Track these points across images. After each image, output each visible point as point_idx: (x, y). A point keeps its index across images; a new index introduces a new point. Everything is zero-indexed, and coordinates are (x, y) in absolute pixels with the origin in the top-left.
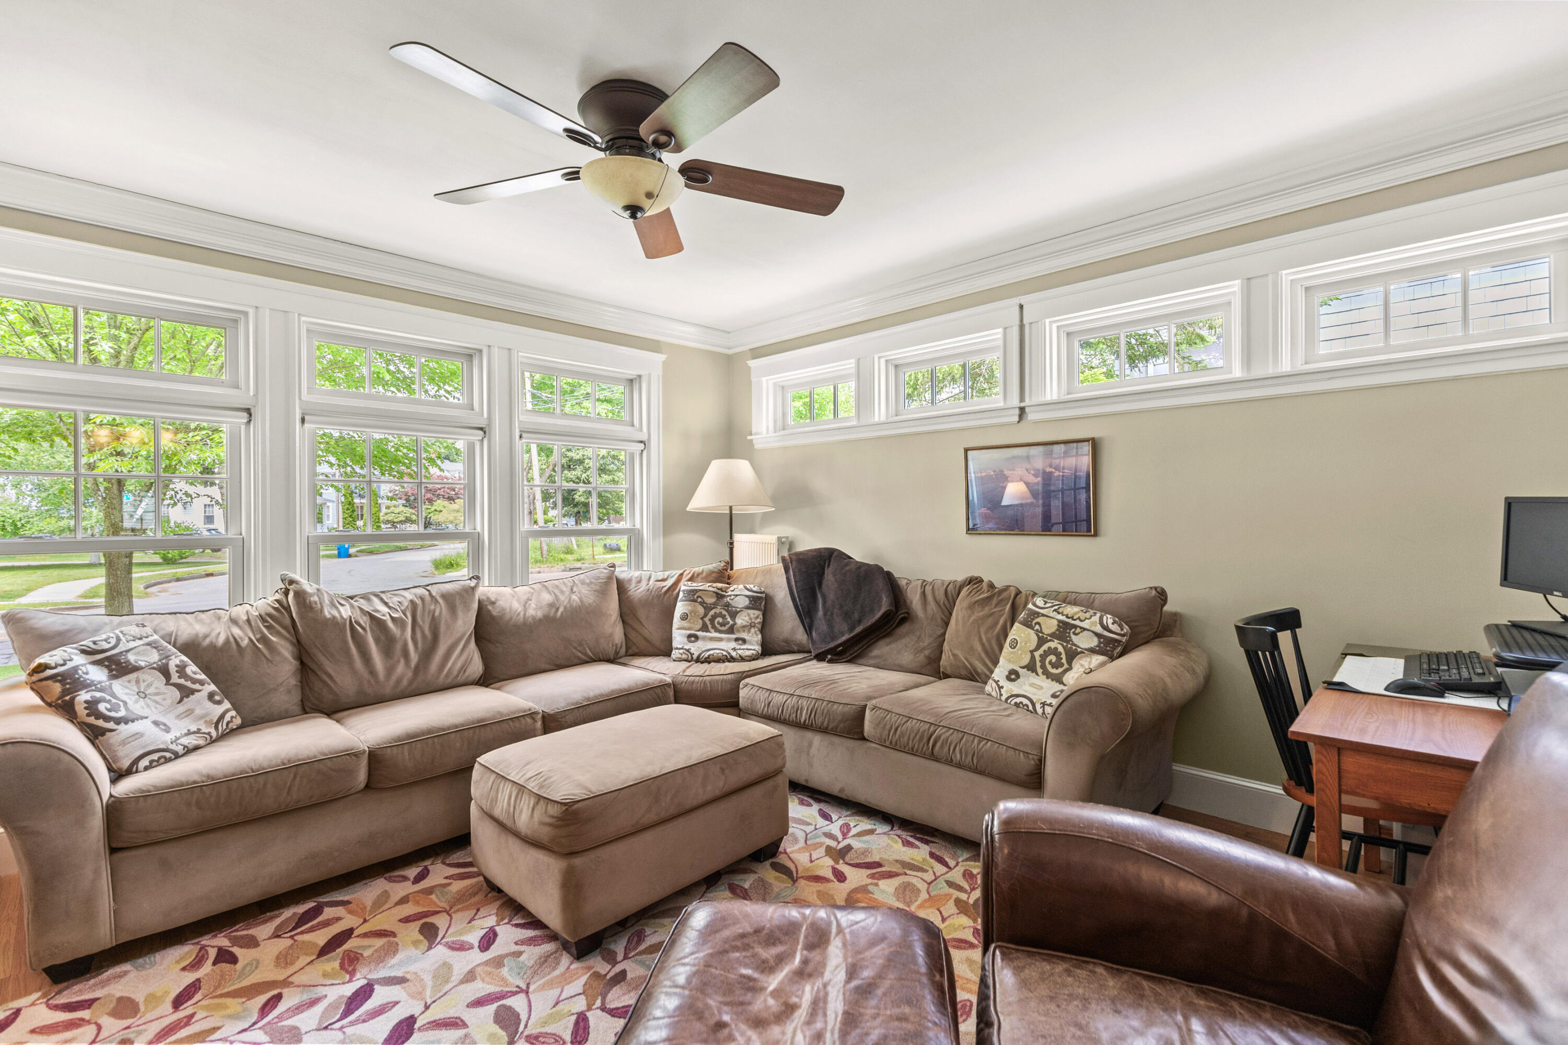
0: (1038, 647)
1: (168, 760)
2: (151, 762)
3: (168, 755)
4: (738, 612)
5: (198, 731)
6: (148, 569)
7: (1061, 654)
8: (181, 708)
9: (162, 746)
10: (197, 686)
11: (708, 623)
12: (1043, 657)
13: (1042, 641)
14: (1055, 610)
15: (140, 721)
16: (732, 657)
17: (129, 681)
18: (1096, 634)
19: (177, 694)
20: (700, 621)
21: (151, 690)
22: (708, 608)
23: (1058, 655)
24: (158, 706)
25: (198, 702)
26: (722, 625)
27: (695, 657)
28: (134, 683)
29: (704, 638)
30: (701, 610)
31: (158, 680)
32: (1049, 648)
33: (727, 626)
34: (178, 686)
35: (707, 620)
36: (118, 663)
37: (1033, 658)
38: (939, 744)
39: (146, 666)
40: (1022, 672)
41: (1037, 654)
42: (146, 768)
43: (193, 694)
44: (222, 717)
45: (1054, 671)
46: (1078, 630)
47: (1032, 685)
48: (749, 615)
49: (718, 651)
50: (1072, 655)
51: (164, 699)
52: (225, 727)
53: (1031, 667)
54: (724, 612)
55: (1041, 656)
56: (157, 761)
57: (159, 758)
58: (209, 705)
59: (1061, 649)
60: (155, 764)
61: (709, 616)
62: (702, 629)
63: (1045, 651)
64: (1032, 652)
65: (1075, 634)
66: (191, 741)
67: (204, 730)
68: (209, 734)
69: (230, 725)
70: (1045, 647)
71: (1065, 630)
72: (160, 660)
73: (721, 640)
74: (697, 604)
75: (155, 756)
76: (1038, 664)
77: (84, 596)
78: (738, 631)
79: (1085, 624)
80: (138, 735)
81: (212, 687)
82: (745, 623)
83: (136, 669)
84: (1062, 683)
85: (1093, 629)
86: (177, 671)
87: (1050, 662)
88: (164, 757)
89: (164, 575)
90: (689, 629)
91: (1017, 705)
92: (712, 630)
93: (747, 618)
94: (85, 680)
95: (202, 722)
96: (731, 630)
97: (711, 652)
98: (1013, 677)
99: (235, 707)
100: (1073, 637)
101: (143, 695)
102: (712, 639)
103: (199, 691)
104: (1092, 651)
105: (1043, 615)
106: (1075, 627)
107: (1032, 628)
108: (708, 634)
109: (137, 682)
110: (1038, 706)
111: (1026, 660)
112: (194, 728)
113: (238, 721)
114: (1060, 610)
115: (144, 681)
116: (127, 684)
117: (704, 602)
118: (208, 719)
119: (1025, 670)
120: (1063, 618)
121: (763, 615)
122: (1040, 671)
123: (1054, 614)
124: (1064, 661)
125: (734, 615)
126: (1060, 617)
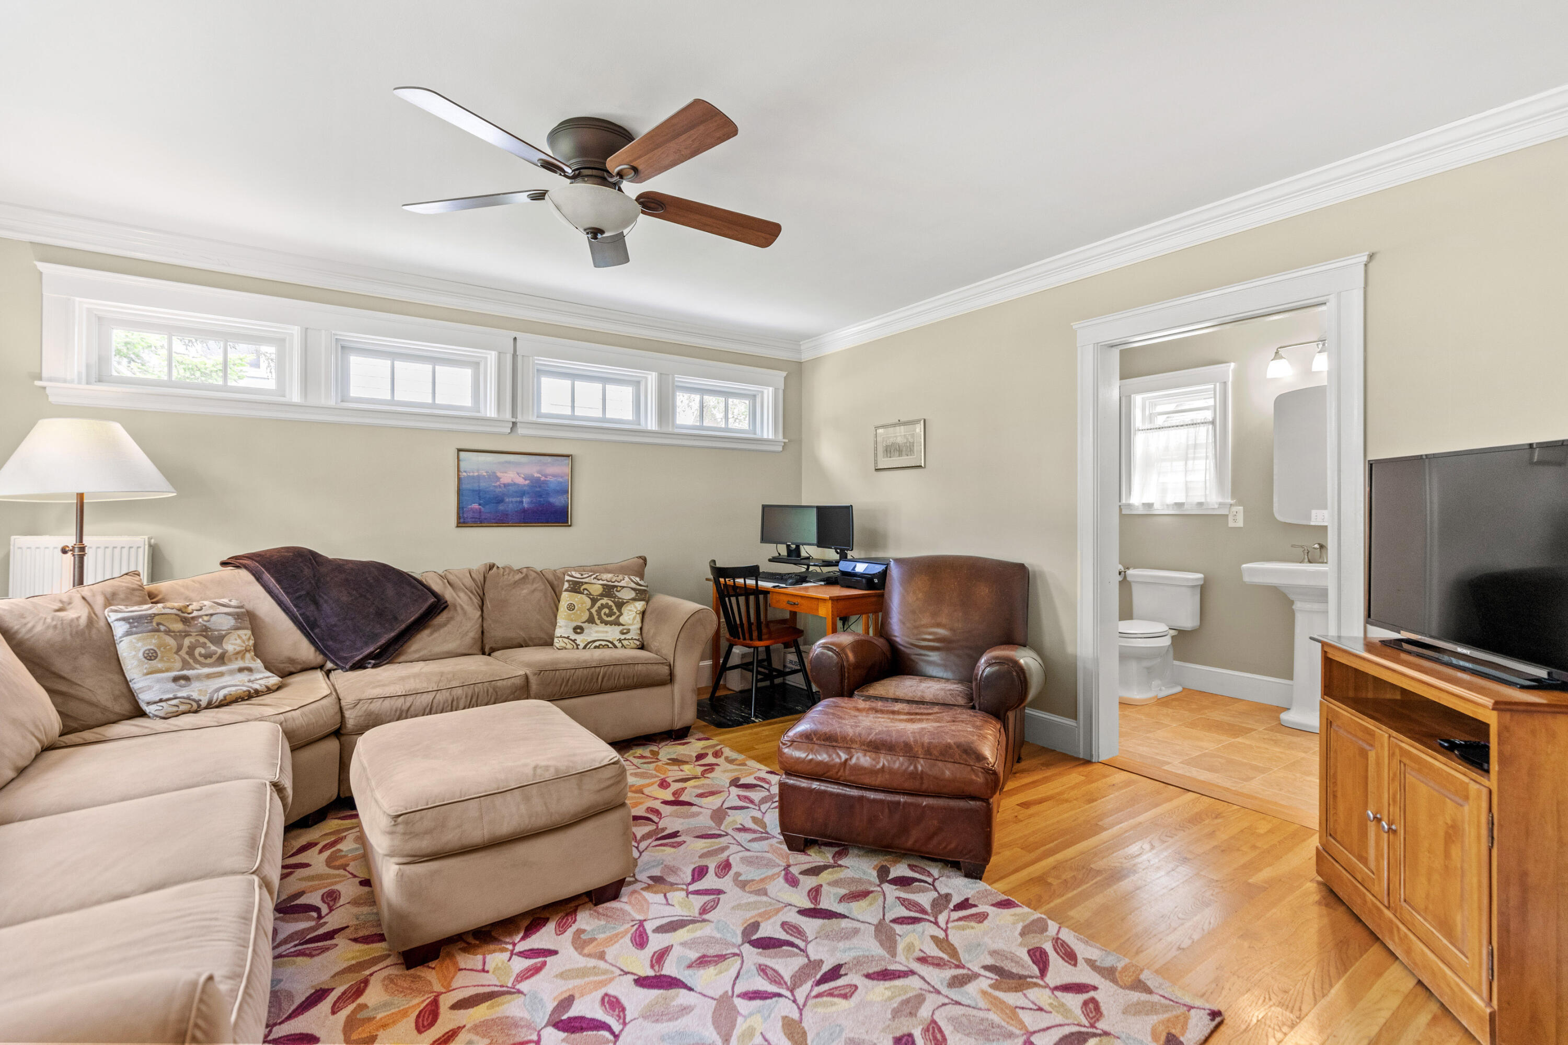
0: (593, 606)
4: (224, 636)
7: (611, 606)
11: (187, 657)
12: (599, 612)
13: (594, 601)
14: (594, 578)
18: (633, 589)
20: (177, 657)
22: (180, 636)
23: (610, 608)
26: (206, 656)
29: (198, 678)
30: (171, 642)
32: (602, 604)
33: (215, 657)
35: (183, 653)
37: (591, 614)
38: (606, 679)
40: (585, 625)
41: (593, 611)
45: (609, 619)
46: (619, 588)
47: (597, 632)
48: (239, 636)
49: (232, 689)
50: (620, 605)
53: (591, 620)
54: (202, 640)
55: (596, 611)
59: (610, 603)
61: (185, 649)
63: (599, 607)
64: (589, 610)
65: (617, 591)
70: (598, 604)
71: (609, 591)
73: (221, 674)
74: (162, 634)
76: (596, 617)
78: (230, 660)
79: (622, 584)
82: (238, 649)
84: (620, 624)
85: (629, 586)
87: (605, 614)
90: (167, 670)
91: (595, 647)
92: (198, 666)
93: (239, 641)
96: (222, 659)
97: (225, 692)
98: (579, 631)
100: (617, 594)
102: (208, 676)
104: (634, 600)
105: (586, 583)
106: (617, 587)
107: (583, 594)
108: (199, 671)
110: (617, 643)
111: (586, 616)
114: (599, 577)
117: (171, 630)
119: (586, 624)
120: (605, 582)
121: (253, 634)
122: (598, 622)
123: (595, 581)
124: (615, 610)
125: (218, 640)
126: (601, 582)
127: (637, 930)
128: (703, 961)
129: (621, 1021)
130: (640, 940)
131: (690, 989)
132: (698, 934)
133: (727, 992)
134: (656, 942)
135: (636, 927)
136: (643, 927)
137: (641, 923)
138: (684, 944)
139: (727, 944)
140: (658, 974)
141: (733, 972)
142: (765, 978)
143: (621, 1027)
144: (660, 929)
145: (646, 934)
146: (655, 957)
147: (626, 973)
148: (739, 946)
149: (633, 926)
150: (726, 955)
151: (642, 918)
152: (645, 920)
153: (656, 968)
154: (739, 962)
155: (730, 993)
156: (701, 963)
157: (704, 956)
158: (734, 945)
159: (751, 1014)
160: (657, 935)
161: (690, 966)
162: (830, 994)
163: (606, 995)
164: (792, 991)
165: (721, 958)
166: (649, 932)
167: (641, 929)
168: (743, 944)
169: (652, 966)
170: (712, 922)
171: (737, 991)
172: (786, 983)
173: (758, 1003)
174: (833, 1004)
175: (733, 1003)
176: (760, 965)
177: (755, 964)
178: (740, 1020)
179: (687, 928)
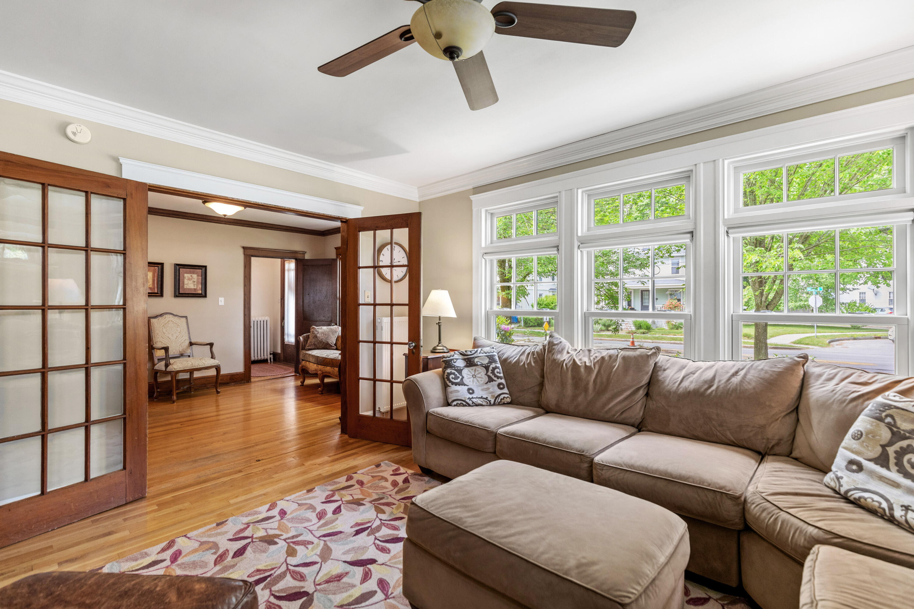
1: (464, 406)
2: (457, 404)
3: (464, 403)
5: (486, 398)
6: (842, 331)
8: (486, 386)
9: (463, 399)
10: (495, 379)
11: (892, 455)
15: (463, 386)
16: (892, 516)
17: (472, 370)
19: (487, 379)
20: (879, 449)
21: (479, 375)
22: (898, 436)
24: (477, 382)
25: (493, 386)
27: (843, 490)
28: (474, 370)
29: (872, 474)
30: (885, 435)
31: (483, 371)
34: (489, 376)
35: (891, 450)
36: (470, 361)
39: (480, 365)
42: (455, 406)
43: (492, 381)
44: (499, 395)
49: (876, 498)
51: (481, 381)
52: (499, 400)
56: (460, 404)
57: (461, 403)
58: (496, 388)
60: (458, 405)
62: (876, 461)
66: (479, 401)
67: (489, 399)
68: (490, 401)
69: (503, 401)
72: (487, 364)
73: (896, 485)
74: (882, 424)
75: (459, 402)
77: (794, 343)
80: (457, 391)
81: (503, 381)
83: (477, 365)
86: (491, 370)
88: (463, 404)
89: (846, 335)
90: (858, 453)
92: (894, 468)
94: (453, 364)
95: (490, 395)
97: (866, 495)
99: (510, 394)
101: (474, 376)
102: (882, 478)
103: (495, 381)
108: (883, 471)
109: (475, 370)
112: (485, 396)
113: (509, 400)
115: (478, 371)
116: (471, 371)
117: (895, 425)
118: (493, 394)
127: (388, 591)
128: (339, 577)
129: (376, 545)
130: (382, 584)
131: (345, 562)
132: (345, 595)
133: (324, 563)
134: (372, 585)
135: (390, 593)
136: (384, 594)
137: (387, 597)
138: (354, 586)
139: (324, 591)
140: (365, 567)
141: (321, 574)
142: (302, 574)
143: (375, 542)
144: (372, 594)
145: (380, 589)
146: (369, 576)
147: (383, 564)
148: (316, 591)
149: (392, 593)
150: (325, 583)
151: (388, 600)
152: (385, 599)
153: (367, 570)
154: (317, 580)
155: (323, 563)
156: (340, 576)
157: (339, 580)
158: (320, 591)
159: (312, 556)
160: (374, 589)
161: (347, 573)
162: (265, 571)
163: (389, 553)
164: (288, 569)
165: (328, 582)
166: (379, 590)
167: (385, 592)
168: (313, 593)
169: (370, 570)
170: (335, 606)
171: (319, 564)
172: (290, 573)
173: (308, 561)
174: (265, 566)
175: (321, 559)
176: (304, 580)
177: (307, 581)
178: (319, 553)
179: (354, 598)
